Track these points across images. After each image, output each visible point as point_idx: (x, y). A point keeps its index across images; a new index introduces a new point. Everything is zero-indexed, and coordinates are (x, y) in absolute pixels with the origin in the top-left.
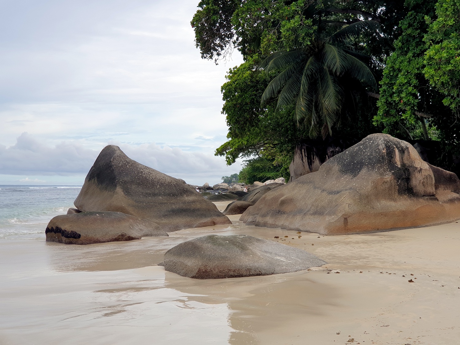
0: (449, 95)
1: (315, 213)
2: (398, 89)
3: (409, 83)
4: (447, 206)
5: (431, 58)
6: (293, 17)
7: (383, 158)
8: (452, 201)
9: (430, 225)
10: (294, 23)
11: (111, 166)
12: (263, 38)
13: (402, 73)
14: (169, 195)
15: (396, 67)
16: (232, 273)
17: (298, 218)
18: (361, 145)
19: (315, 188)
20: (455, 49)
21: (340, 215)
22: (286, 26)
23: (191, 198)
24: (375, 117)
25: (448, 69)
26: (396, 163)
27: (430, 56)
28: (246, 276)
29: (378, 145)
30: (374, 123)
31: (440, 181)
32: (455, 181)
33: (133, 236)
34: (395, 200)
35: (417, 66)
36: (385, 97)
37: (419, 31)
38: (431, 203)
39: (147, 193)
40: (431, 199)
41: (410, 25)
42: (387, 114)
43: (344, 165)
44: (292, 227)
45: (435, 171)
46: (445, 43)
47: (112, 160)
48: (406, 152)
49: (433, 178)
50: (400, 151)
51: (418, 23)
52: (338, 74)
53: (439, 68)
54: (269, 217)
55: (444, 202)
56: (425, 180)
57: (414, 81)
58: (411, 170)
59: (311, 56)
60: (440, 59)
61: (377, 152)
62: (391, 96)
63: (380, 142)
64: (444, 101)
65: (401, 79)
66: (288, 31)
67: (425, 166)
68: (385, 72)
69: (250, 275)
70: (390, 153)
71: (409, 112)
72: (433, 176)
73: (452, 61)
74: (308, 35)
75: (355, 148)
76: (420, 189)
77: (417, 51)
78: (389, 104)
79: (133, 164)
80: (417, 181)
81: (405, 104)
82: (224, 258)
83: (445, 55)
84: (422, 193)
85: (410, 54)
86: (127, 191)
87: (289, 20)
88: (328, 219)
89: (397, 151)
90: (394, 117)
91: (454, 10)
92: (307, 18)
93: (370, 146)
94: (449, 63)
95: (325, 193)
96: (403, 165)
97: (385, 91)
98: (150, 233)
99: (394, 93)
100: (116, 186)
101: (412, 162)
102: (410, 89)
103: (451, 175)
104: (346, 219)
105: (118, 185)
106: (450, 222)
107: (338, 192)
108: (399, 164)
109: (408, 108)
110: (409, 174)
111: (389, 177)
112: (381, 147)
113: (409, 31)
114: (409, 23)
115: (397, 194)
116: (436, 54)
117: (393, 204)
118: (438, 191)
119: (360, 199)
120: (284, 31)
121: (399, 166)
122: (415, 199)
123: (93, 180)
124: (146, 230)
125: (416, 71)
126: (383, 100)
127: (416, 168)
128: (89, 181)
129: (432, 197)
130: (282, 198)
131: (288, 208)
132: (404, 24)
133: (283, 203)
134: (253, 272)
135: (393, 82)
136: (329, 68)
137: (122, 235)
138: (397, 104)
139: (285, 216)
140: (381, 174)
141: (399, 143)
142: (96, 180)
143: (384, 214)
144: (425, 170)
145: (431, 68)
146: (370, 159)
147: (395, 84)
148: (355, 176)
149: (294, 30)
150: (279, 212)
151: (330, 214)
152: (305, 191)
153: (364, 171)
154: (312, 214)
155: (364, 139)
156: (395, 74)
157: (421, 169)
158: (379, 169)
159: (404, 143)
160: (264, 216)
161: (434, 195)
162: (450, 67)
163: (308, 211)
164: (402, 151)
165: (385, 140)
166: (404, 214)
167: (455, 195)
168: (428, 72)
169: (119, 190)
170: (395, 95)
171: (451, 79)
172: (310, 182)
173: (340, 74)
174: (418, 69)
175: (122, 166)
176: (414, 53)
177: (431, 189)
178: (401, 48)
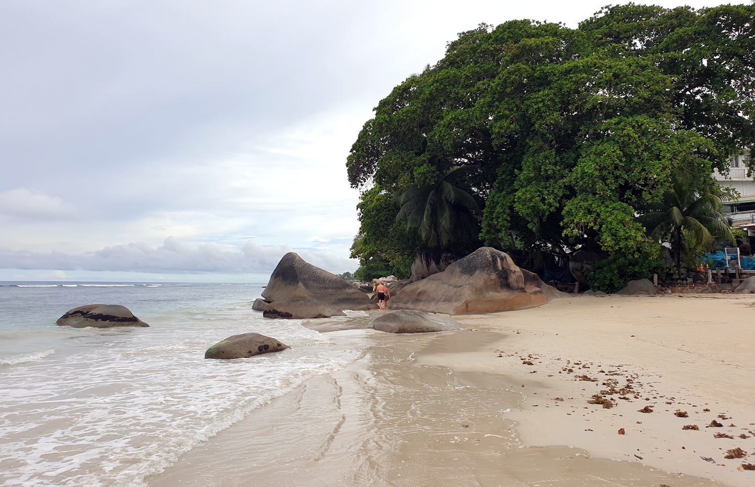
0: (532, 221)
1: (445, 301)
2: (496, 216)
3: (504, 212)
4: (533, 296)
5: (519, 198)
6: (422, 165)
7: (490, 264)
8: (535, 293)
9: (522, 309)
10: (423, 169)
11: (294, 268)
12: (401, 178)
13: (499, 205)
14: (336, 288)
15: (495, 200)
16: (418, 330)
17: (433, 304)
18: (475, 254)
19: (443, 283)
20: (535, 192)
21: (463, 301)
22: (418, 171)
23: (351, 291)
24: (480, 234)
25: (531, 205)
26: (498, 267)
27: (519, 196)
28: (426, 332)
29: (486, 255)
30: (479, 238)
31: (527, 279)
32: (537, 279)
33: (326, 315)
34: (498, 292)
35: (510, 201)
36: (487, 220)
37: (510, 176)
38: (522, 294)
39: (320, 287)
40: (522, 291)
41: (504, 172)
42: (488, 232)
43: (464, 268)
44: (428, 310)
45: (524, 273)
46: (529, 188)
47: (294, 263)
48: (505, 260)
49: (523, 278)
50: (500, 259)
51: (509, 171)
52: (452, 203)
53: (525, 204)
54: (410, 304)
55: (531, 294)
56: (518, 279)
57: (508, 211)
58: (508, 271)
59: (433, 189)
60: (526, 198)
61: (485, 260)
62: (492, 220)
63: (487, 253)
64: (528, 225)
65: (499, 209)
66: (419, 174)
67: (518, 269)
68: (487, 203)
69: (429, 332)
70: (494, 260)
71: (504, 232)
72: (523, 276)
73: (533, 200)
74: (433, 177)
75: (471, 256)
76: (515, 284)
77: (509, 190)
78: (489, 225)
79: (309, 266)
80: (512, 278)
81: (501, 226)
82: (414, 322)
83: (529, 196)
84: (516, 288)
85: (504, 193)
86: (306, 286)
87: (419, 166)
88: (455, 304)
89: (499, 259)
90: (494, 234)
91: (534, 167)
92: (432, 166)
93: (481, 255)
94: (532, 201)
95: (451, 287)
96: (503, 268)
97: (487, 216)
98: (335, 314)
99: (494, 218)
100: (298, 282)
101: (509, 266)
102: (505, 216)
103: (534, 275)
104: (467, 304)
105: (299, 281)
106: (535, 307)
107: (461, 286)
108: (500, 268)
109: (503, 229)
110: (507, 275)
111: (494, 276)
112: (488, 256)
113: (503, 177)
114: (503, 171)
115: (499, 288)
116: (523, 195)
117: (497, 294)
118: (526, 287)
119: (476, 291)
120: (416, 175)
121: (501, 269)
122: (511, 291)
123: (278, 278)
124: (332, 312)
125: (509, 204)
126: (486, 223)
127: (512, 271)
128: (275, 278)
129: (523, 290)
130: (418, 291)
131: (424, 297)
132: (499, 171)
133: (420, 293)
134: (430, 330)
135: (493, 211)
136: (446, 198)
137: (320, 315)
138: (495, 226)
139: (422, 303)
140: (489, 275)
141: (500, 254)
142: (281, 278)
143: (491, 301)
144: (518, 272)
145: (519, 204)
146: (481, 264)
147: (494, 212)
148: (471, 275)
149: (424, 174)
150: (417, 301)
151: (456, 301)
152: (435, 286)
153: (477, 272)
154: (443, 301)
155: (476, 251)
156: (494, 205)
157: (515, 271)
158: (487, 271)
159: (503, 254)
160: (405, 303)
161: (523, 289)
162: (532, 204)
163: (440, 299)
164: (502, 259)
165: (490, 252)
166: (505, 301)
167: (538, 289)
168: (518, 207)
169: (300, 284)
170: (494, 220)
171: (533, 211)
172: (439, 279)
173: (454, 203)
174: (510, 203)
175: (301, 268)
176: (507, 191)
177: (521, 285)
178: (498, 188)
